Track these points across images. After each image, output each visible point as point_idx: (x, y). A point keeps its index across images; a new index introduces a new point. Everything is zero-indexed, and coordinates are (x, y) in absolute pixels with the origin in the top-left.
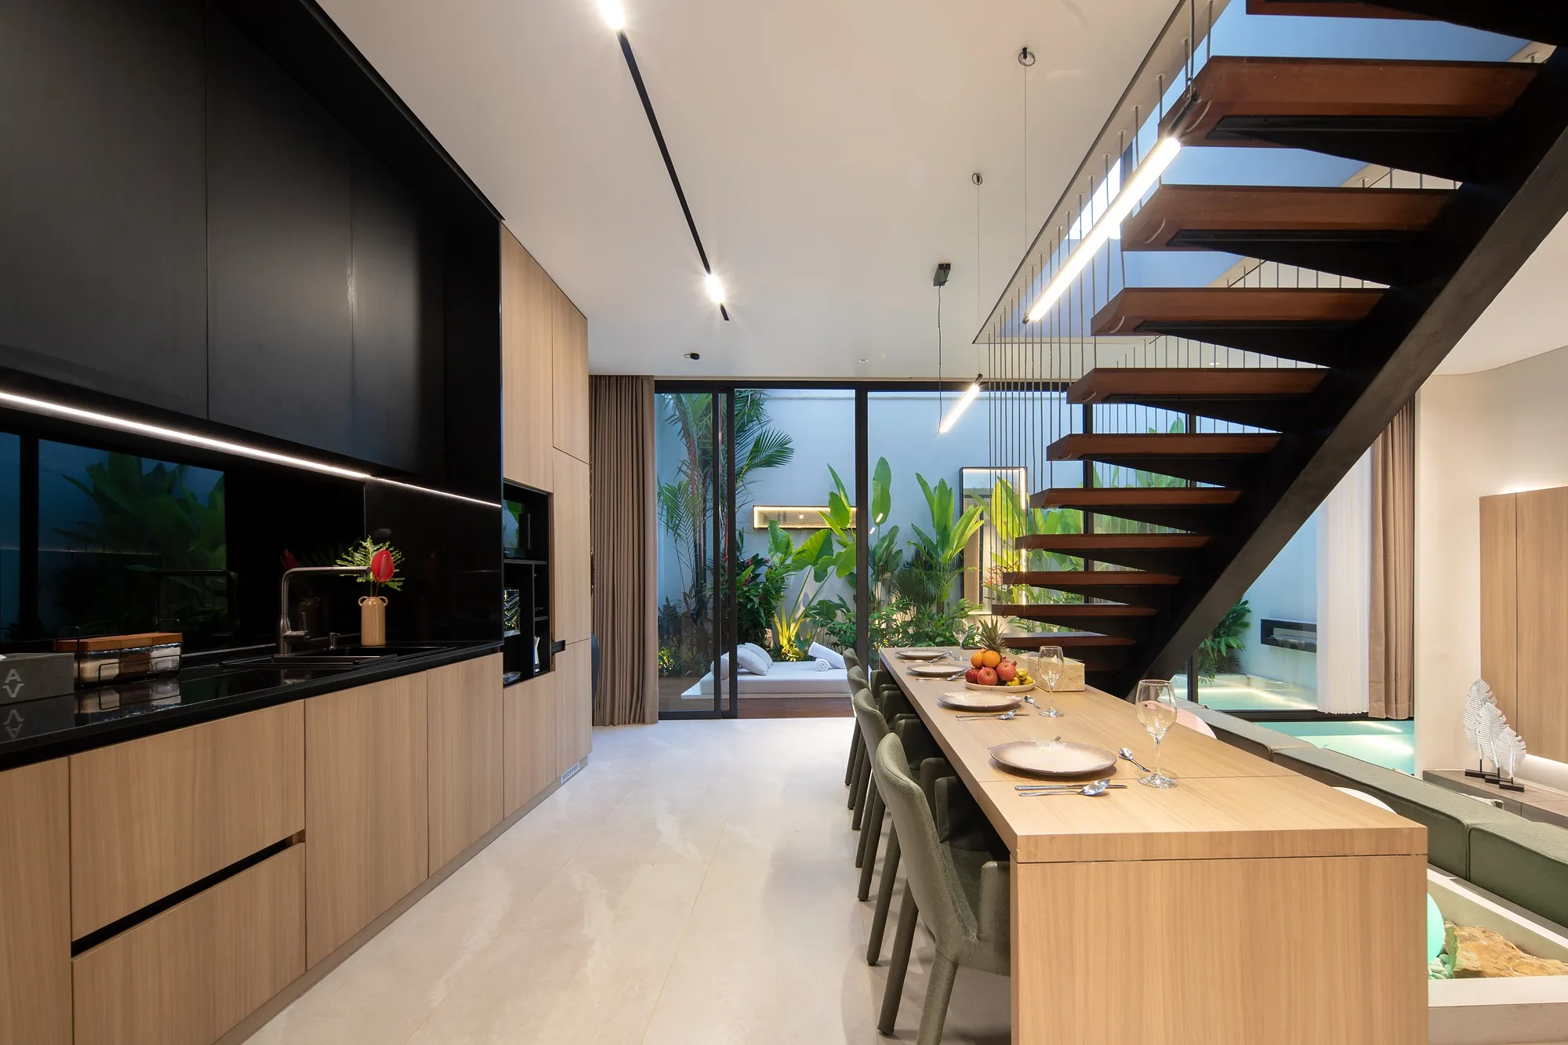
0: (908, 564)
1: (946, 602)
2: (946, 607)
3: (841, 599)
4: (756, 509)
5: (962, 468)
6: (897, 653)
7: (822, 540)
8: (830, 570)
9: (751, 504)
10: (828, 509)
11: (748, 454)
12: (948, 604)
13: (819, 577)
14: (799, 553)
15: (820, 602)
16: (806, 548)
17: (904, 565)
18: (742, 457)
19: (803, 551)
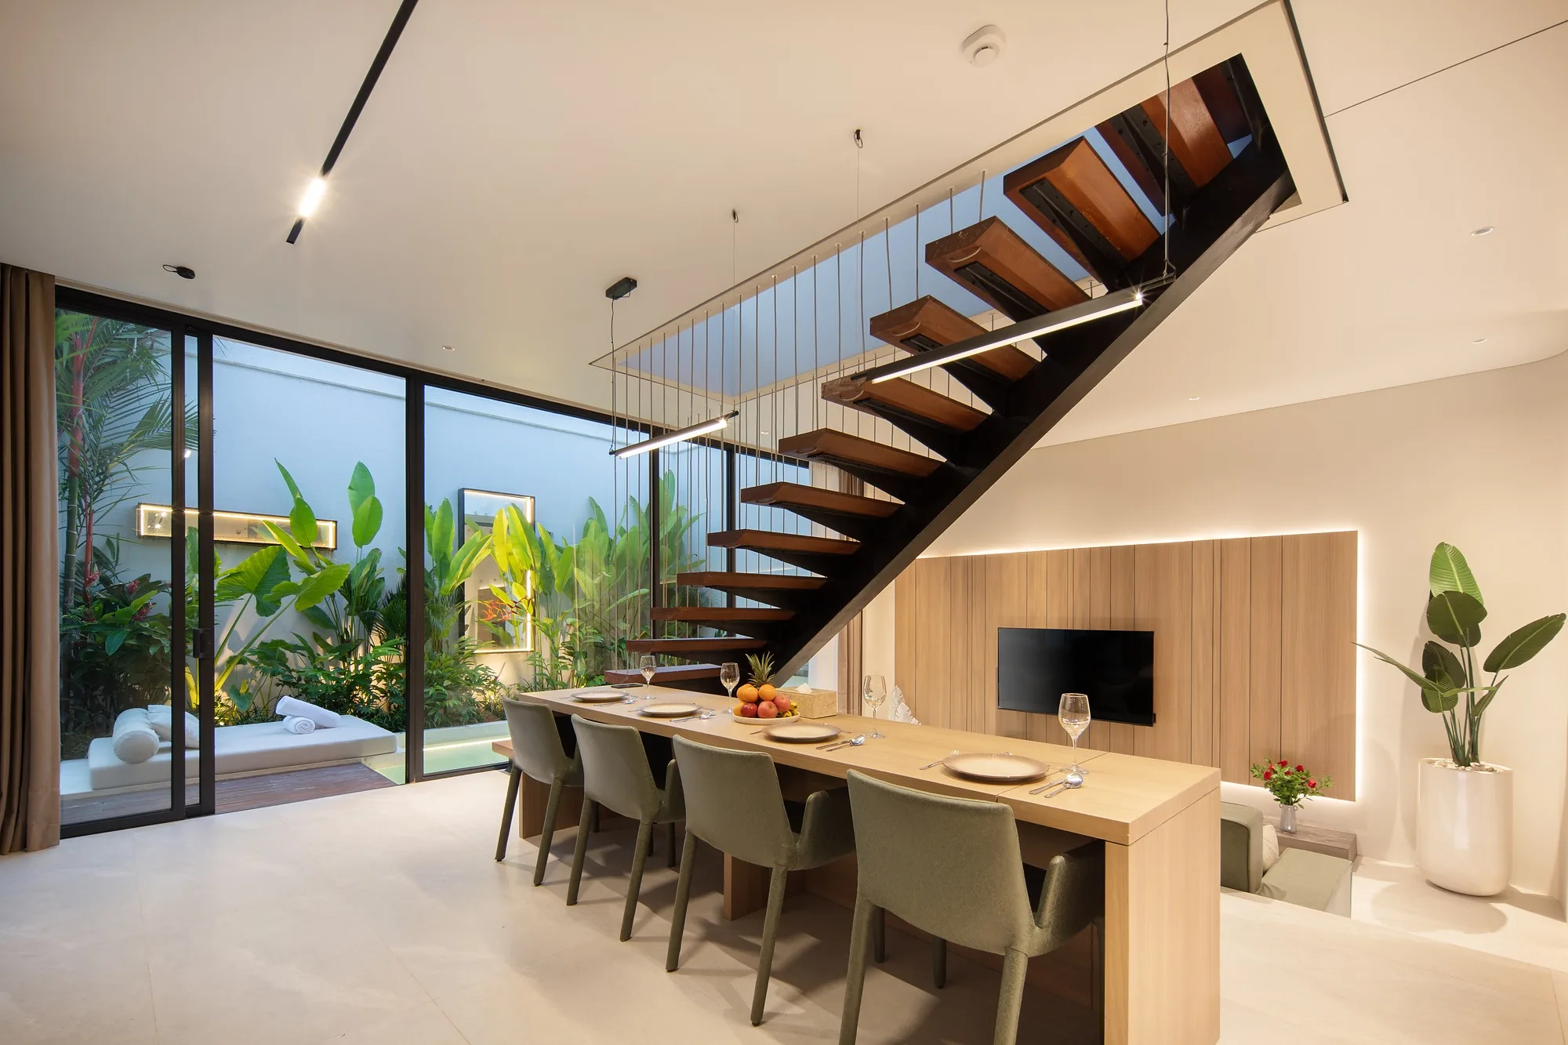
0: (391, 595)
1: (444, 640)
2: (444, 645)
3: (302, 640)
4: (143, 508)
5: (464, 489)
6: (573, 696)
7: (271, 560)
8: (285, 601)
9: (139, 500)
10: (288, 521)
11: (134, 426)
12: (447, 641)
13: (264, 609)
14: (232, 575)
15: (263, 644)
16: (243, 570)
17: (387, 596)
18: (122, 429)
19: (238, 574)
